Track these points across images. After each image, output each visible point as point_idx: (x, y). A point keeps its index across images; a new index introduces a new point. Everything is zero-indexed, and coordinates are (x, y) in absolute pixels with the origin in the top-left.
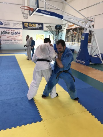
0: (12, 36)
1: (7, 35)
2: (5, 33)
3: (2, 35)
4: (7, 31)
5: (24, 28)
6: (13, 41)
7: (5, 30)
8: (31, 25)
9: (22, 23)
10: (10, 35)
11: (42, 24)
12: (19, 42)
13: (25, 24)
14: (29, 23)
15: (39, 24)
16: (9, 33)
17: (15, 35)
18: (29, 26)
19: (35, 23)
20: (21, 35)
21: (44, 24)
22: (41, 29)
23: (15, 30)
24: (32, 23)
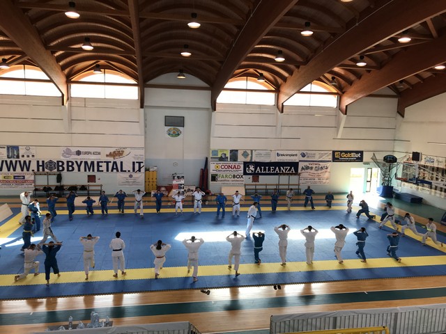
0: (316, 172)
1: (309, 171)
2: (307, 168)
3: (303, 171)
4: (310, 166)
5: (335, 159)
6: (317, 180)
7: (307, 164)
8: (345, 156)
9: (331, 152)
10: (313, 171)
11: (362, 153)
12: (324, 181)
13: (336, 153)
14: (341, 152)
15: (357, 152)
16: (312, 168)
17: (320, 172)
18: (341, 157)
19: (351, 152)
20: (328, 170)
21: (364, 153)
22: (360, 159)
23: (321, 163)
24: (346, 152)
